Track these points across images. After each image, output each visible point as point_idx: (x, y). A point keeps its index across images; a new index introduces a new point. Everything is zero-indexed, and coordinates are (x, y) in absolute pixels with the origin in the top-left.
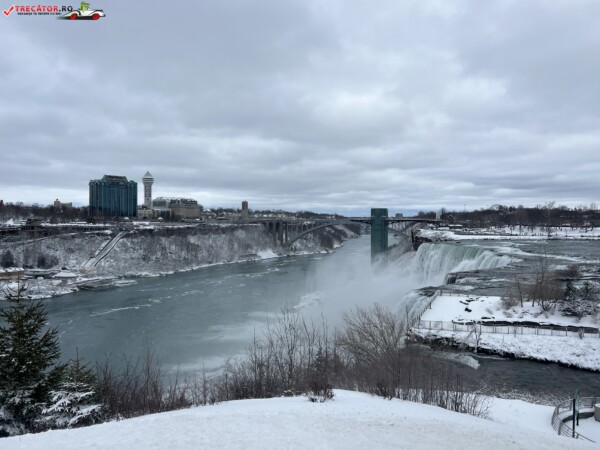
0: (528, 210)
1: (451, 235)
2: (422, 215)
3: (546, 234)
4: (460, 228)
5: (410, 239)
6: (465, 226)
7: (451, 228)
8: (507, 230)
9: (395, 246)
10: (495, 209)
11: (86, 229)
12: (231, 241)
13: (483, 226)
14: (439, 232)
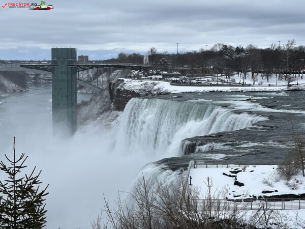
0: (262, 51)
1: (166, 86)
2: (122, 57)
3: (285, 83)
4: (176, 76)
5: (107, 93)
6: (183, 72)
7: (165, 76)
8: (238, 78)
9: (85, 104)
10: (218, 49)
13: (205, 73)
14: (149, 82)
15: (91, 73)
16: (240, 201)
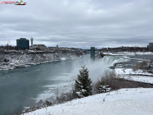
0: (130, 47)
1: (111, 54)
2: (103, 49)
3: (134, 53)
5: (100, 55)
6: (114, 51)
7: (111, 52)
8: (125, 52)
9: (96, 57)
10: (121, 47)
11: (16, 52)
12: (54, 55)
13: (118, 51)
14: (108, 53)
15: (97, 51)
16: (125, 75)
